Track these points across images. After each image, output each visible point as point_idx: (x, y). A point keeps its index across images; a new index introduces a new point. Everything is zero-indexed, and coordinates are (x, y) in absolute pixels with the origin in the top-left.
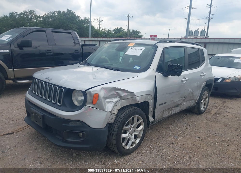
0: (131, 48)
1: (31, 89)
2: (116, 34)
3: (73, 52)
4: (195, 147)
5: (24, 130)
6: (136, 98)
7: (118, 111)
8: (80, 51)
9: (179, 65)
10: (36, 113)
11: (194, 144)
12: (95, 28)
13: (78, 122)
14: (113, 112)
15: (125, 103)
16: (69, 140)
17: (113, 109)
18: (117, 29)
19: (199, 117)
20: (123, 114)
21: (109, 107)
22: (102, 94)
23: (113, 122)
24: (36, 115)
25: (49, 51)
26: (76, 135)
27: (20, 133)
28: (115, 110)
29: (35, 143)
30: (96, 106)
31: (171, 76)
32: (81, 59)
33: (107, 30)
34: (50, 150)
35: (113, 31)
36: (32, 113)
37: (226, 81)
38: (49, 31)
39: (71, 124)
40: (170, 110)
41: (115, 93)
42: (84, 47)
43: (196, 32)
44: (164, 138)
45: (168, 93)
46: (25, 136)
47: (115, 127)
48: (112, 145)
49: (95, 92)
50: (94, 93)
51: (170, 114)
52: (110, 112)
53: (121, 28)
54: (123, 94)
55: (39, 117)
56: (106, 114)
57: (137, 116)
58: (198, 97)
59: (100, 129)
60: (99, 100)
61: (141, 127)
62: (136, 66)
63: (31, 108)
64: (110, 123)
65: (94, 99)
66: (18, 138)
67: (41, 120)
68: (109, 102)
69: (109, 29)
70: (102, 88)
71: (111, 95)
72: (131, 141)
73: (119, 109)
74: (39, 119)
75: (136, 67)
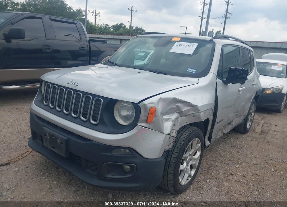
0: (176, 44)
1: (40, 99)
2: (116, 31)
3: (79, 49)
4: (259, 178)
5: (25, 158)
6: (199, 114)
7: (177, 132)
8: (87, 49)
9: (244, 69)
10: (53, 135)
11: (257, 175)
12: (90, 22)
13: (123, 149)
14: (172, 135)
15: (184, 121)
16: (109, 176)
17: (172, 130)
18: (117, 24)
19: (245, 136)
20: (182, 136)
21: (168, 126)
22: (160, 108)
23: (171, 149)
24: (54, 137)
25: (48, 46)
26: (120, 168)
27: (20, 162)
28: (174, 132)
29: (47, 179)
30: (150, 126)
31: (231, 84)
32: (88, 59)
33: (104, 26)
34: (71, 189)
35: (112, 27)
36: (45, 135)
37: (266, 92)
38: (47, 18)
39: (115, 153)
40: (223, 130)
41: (175, 107)
42: (92, 43)
43: (210, 34)
44: (217, 166)
45: (227, 107)
46: (28, 168)
47: (173, 156)
48: (167, 181)
49: (152, 105)
50: (150, 107)
51: (222, 134)
52: (169, 134)
53: (122, 24)
54: (185, 109)
55: (59, 141)
56: (164, 138)
57: (197, 139)
58: (247, 112)
59: (156, 159)
60: (156, 116)
61: (198, 153)
62: (189, 68)
63: (43, 128)
64: (167, 150)
65: (150, 115)
66: (18, 171)
67: (63, 145)
68: (167, 120)
69: (106, 24)
70: (160, 99)
71: (169, 109)
72: (187, 173)
73: (178, 129)
74: (59, 144)
75: (190, 70)
